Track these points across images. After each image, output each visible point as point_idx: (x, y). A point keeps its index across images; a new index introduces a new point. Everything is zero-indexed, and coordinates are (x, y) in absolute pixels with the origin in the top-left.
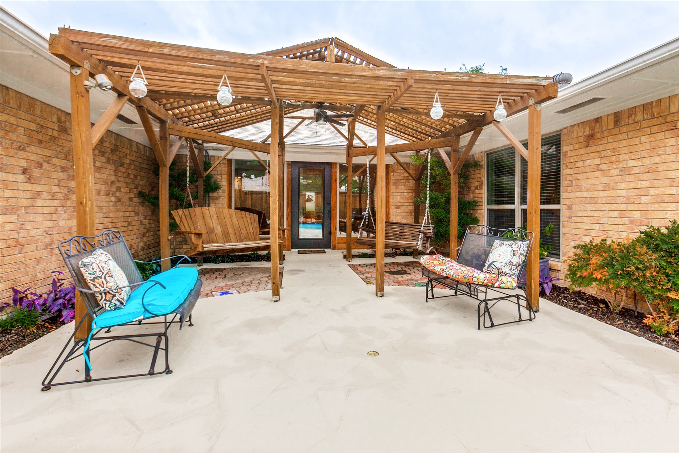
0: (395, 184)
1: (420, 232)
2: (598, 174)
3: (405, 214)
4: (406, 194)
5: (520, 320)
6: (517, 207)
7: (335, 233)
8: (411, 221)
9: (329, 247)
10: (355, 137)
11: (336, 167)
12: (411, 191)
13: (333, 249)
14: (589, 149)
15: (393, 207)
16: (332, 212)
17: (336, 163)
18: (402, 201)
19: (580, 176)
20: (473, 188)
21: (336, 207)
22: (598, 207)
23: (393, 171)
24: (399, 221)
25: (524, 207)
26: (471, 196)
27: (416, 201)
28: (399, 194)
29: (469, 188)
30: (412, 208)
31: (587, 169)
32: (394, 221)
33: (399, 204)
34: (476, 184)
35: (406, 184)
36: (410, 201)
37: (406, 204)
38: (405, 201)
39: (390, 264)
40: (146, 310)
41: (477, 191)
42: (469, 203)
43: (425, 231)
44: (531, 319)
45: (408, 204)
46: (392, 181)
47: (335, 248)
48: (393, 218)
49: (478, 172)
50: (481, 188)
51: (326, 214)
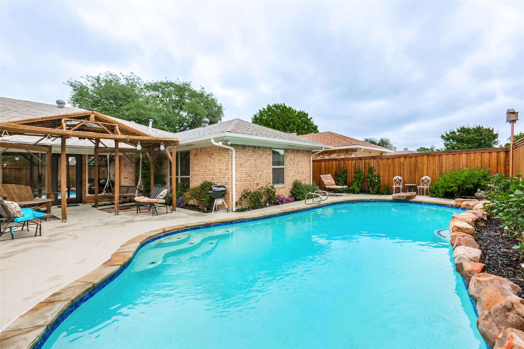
0: (124, 166)
1: (136, 189)
2: (197, 166)
3: (130, 181)
4: (131, 171)
5: (167, 213)
6: (179, 177)
7: (85, 194)
8: (134, 185)
9: (81, 203)
10: (100, 143)
11: (85, 157)
12: (133, 169)
13: (84, 204)
14: (196, 158)
15: (123, 178)
16: (83, 182)
17: (85, 155)
18: (128, 174)
19: (194, 167)
20: (164, 168)
21: (85, 179)
22: (198, 177)
23: (123, 159)
24: (127, 185)
25: (177, 177)
26: (164, 172)
27: (136, 175)
28: (127, 171)
29: (163, 168)
30: (134, 178)
31: (195, 165)
32: (124, 185)
33: (126, 176)
34: (166, 167)
35: (131, 166)
36: (133, 174)
37: (131, 176)
38: (130, 174)
39: (121, 207)
40: (34, 216)
41: (166, 170)
42: (162, 175)
43: (140, 189)
44: (171, 212)
45: (132, 176)
46: (122, 164)
47: (85, 203)
48: (123, 184)
49: (166, 161)
50: (167, 169)
51: (78, 184)
